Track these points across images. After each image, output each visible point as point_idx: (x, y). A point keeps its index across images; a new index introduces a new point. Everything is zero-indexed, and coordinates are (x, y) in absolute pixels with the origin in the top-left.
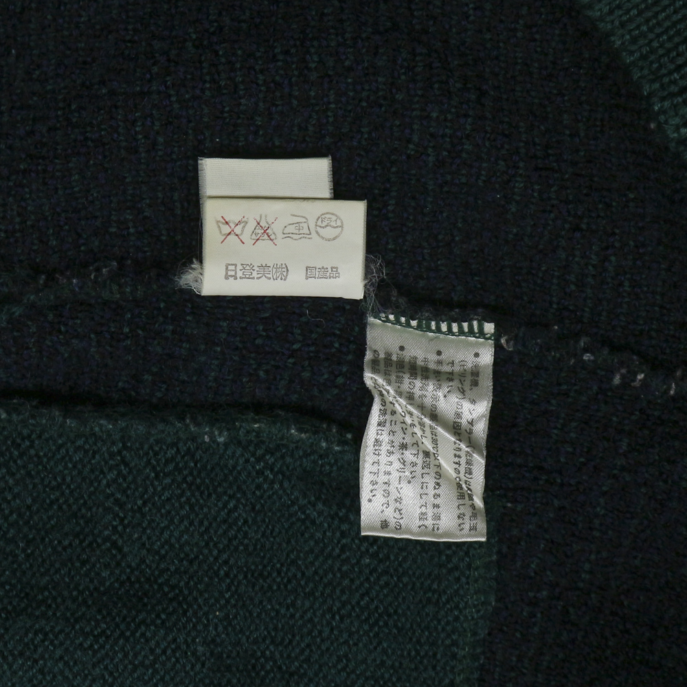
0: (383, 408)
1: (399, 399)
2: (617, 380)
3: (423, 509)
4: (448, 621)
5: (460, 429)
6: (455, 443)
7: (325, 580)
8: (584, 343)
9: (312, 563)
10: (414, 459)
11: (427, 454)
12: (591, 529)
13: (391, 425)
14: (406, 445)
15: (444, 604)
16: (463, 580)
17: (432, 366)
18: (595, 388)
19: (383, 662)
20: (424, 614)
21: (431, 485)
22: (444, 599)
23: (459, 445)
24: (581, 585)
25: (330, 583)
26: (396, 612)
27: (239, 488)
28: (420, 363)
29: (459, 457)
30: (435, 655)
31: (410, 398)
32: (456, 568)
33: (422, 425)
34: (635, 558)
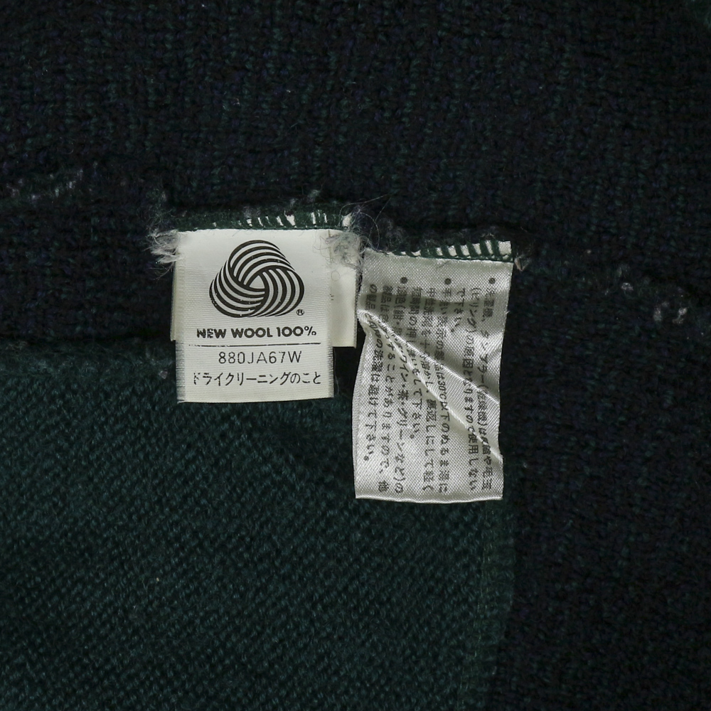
0: (378, 349)
1: (398, 337)
2: (658, 315)
3: (429, 468)
4: (454, 617)
5: (472, 367)
6: (465, 384)
7: (306, 561)
8: (623, 272)
9: (290, 540)
10: (417, 410)
11: (432, 403)
12: (631, 505)
13: (388, 370)
14: (407, 393)
15: (450, 596)
16: (474, 568)
17: (439, 297)
18: (637, 328)
19: (371, 660)
20: (424, 606)
21: (438, 438)
22: (450, 590)
23: (470, 385)
24: (617, 575)
25: (311, 565)
26: (389, 599)
27: (201, 435)
28: (425, 295)
29: (471, 400)
30: (435, 656)
31: (412, 335)
32: (465, 552)
33: (426, 366)
34: (682, 542)
